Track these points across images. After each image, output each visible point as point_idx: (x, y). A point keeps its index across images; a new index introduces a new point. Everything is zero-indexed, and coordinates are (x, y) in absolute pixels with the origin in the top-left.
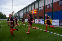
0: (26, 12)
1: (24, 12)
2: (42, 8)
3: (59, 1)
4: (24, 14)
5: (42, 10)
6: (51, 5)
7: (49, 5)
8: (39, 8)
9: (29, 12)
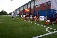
0: (21, 10)
1: (20, 10)
2: (33, 8)
3: (44, 3)
4: (20, 12)
5: (33, 9)
6: (39, 6)
7: (38, 5)
8: (31, 7)
9: (24, 10)
